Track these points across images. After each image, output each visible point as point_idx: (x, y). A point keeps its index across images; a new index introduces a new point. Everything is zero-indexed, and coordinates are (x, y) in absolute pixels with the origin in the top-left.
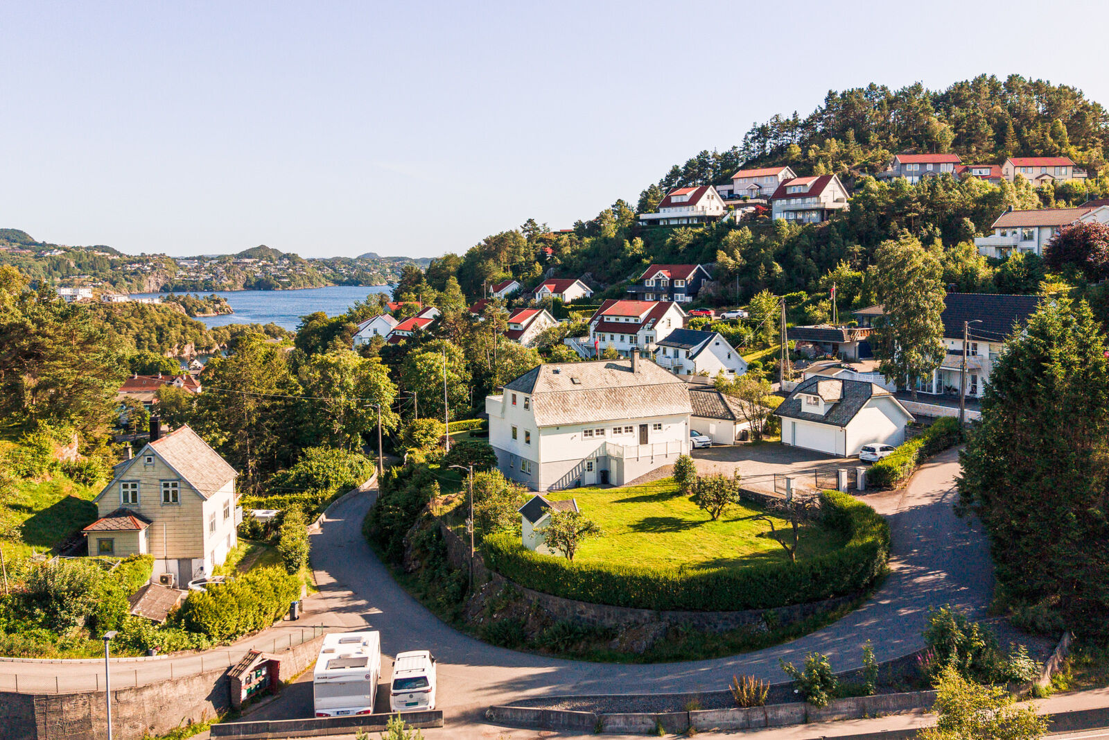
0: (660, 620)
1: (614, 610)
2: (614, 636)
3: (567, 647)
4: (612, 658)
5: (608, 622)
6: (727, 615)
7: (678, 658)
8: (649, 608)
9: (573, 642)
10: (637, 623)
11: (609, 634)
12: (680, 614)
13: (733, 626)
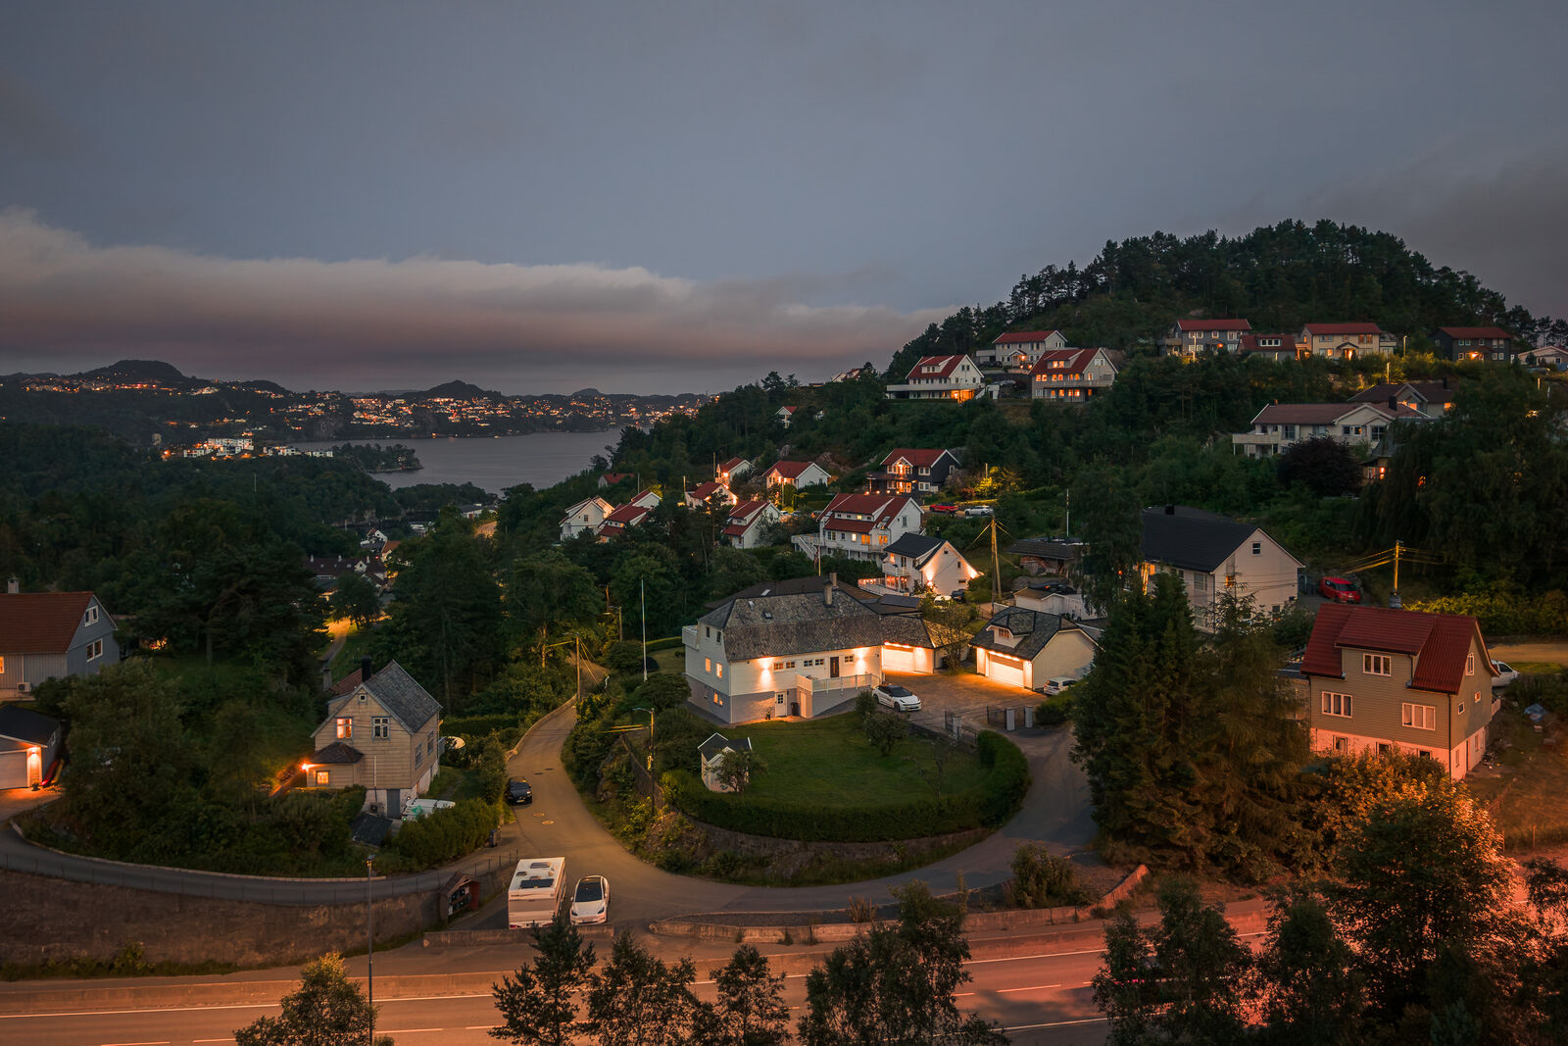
0: (807, 850)
1: (770, 841)
2: (768, 864)
3: (727, 873)
4: (764, 883)
5: (765, 852)
6: (863, 845)
7: (819, 882)
8: (798, 839)
9: (733, 869)
10: (788, 852)
11: (762, 863)
12: (824, 845)
13: (869, 856)
